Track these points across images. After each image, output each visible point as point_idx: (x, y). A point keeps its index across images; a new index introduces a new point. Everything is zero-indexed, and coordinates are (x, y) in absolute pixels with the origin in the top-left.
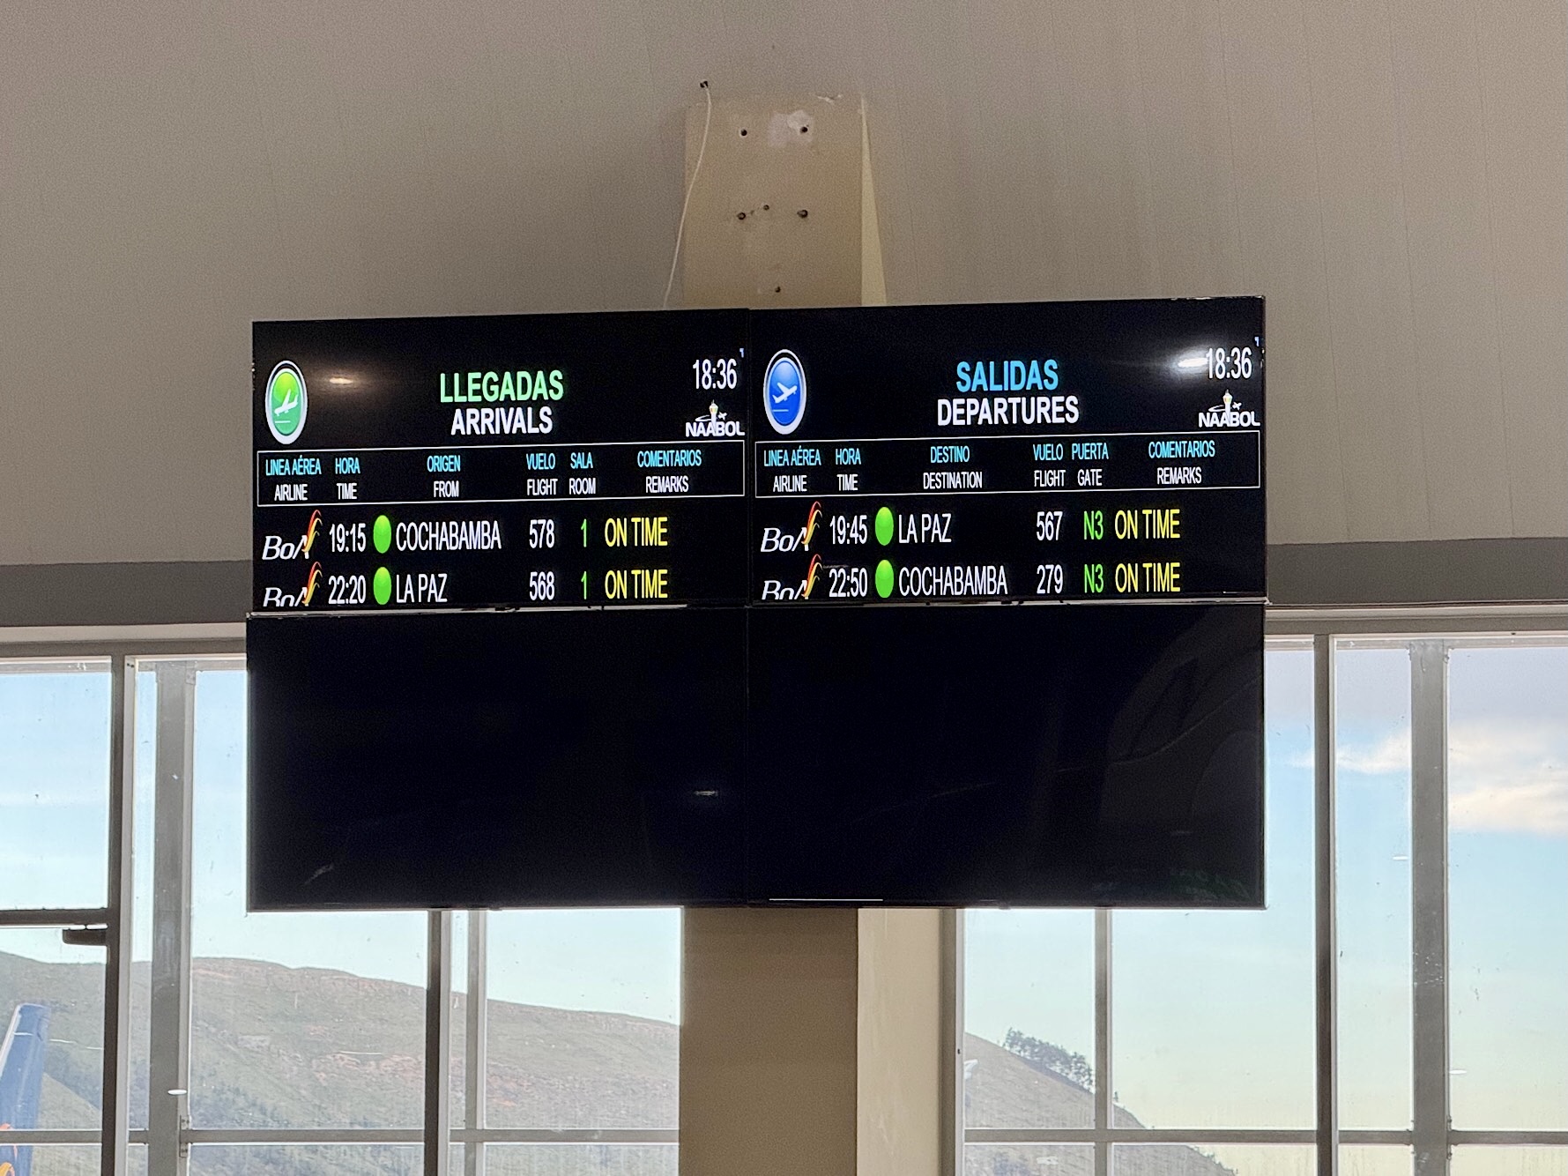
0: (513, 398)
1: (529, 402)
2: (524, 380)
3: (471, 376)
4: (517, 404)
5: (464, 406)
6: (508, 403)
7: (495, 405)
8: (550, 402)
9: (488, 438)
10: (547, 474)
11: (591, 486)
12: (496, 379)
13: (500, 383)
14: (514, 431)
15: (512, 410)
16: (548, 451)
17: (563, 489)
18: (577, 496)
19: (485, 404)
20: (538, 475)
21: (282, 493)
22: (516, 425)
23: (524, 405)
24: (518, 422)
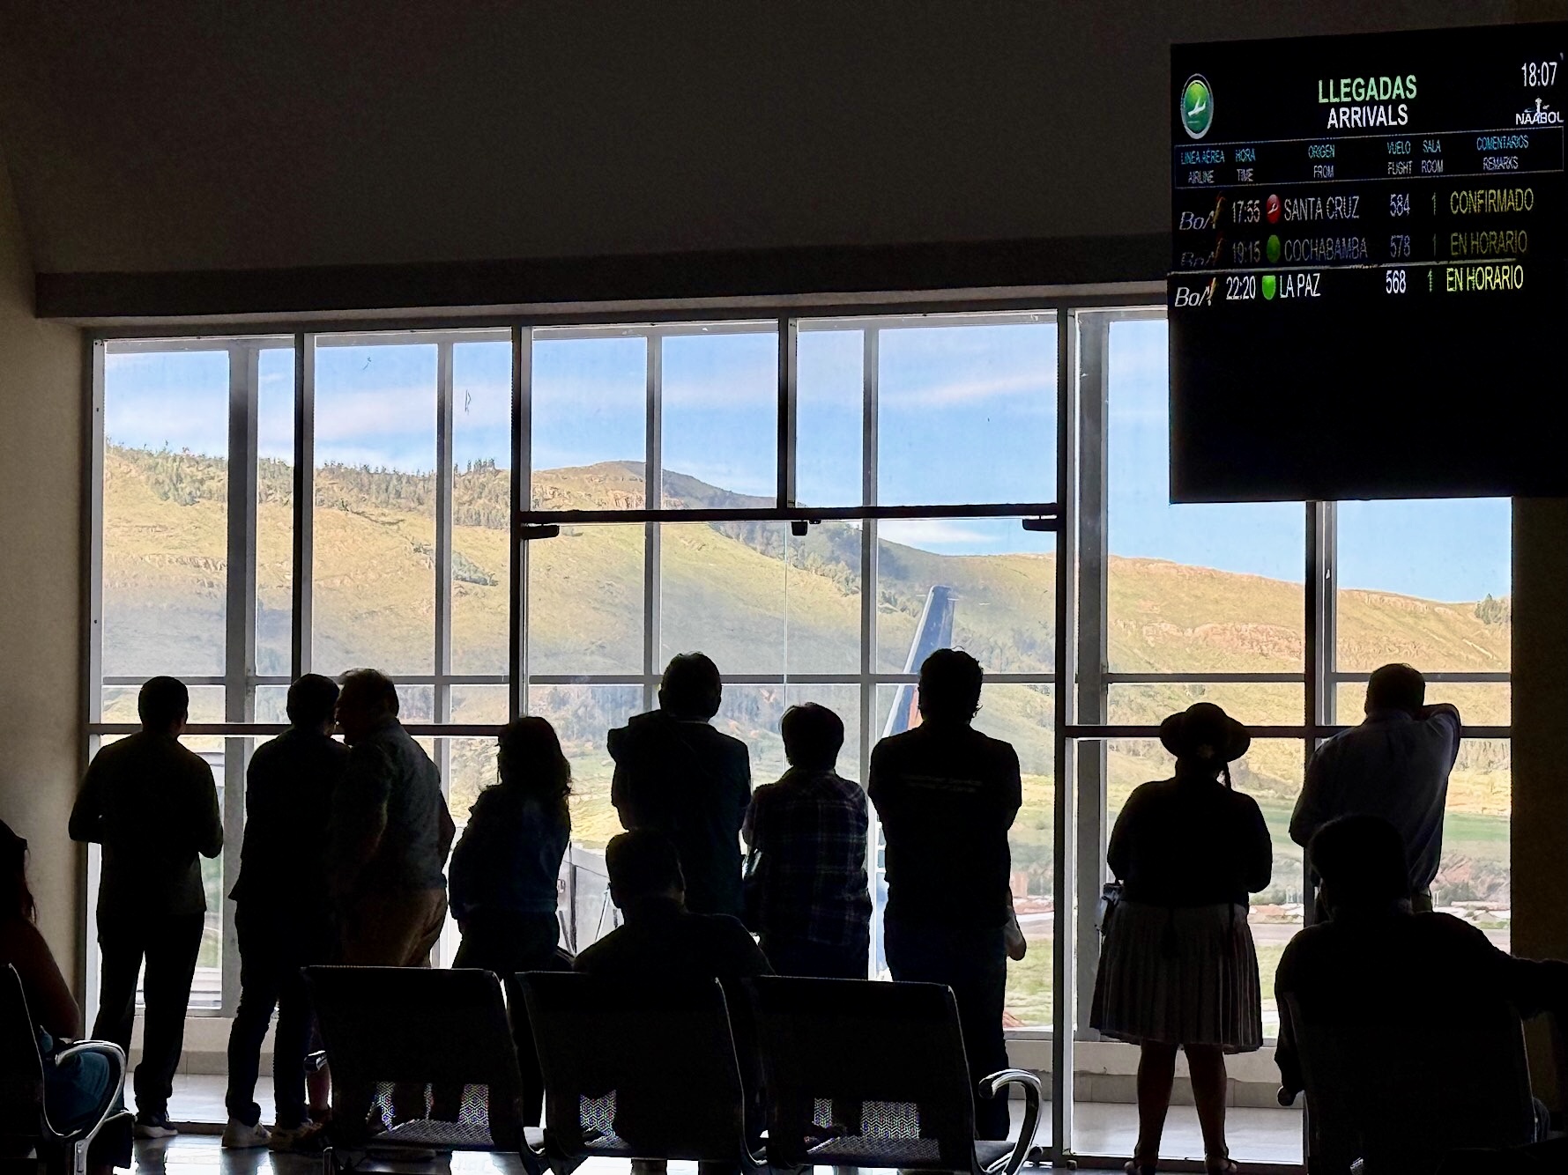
0: (1377, 98)
1: (1390, 101)
2: (1385, 84)
3: (1343, 82)
4: (1380, 103)
5: (1337, 106)
6: (1372, 103)
7: (1361, 105)
8: (1406, 101)
9: (1357, 130)
10: (1404, 158)
11: (1440, 166)
12: (1363, 83)
13: (1366, 87)
14: (1378, 124)
15: (1375, 107)
16: (1404, 139)
17: (1416, 169)
18: (1428, 174)
19: (1353, 103)
20: (1396, 159)
21: (1195, 177)
22: (1380, 119)
23: (1385, 103)
24: (1382, 117)
